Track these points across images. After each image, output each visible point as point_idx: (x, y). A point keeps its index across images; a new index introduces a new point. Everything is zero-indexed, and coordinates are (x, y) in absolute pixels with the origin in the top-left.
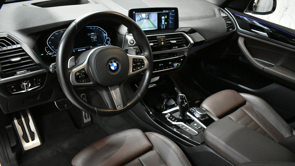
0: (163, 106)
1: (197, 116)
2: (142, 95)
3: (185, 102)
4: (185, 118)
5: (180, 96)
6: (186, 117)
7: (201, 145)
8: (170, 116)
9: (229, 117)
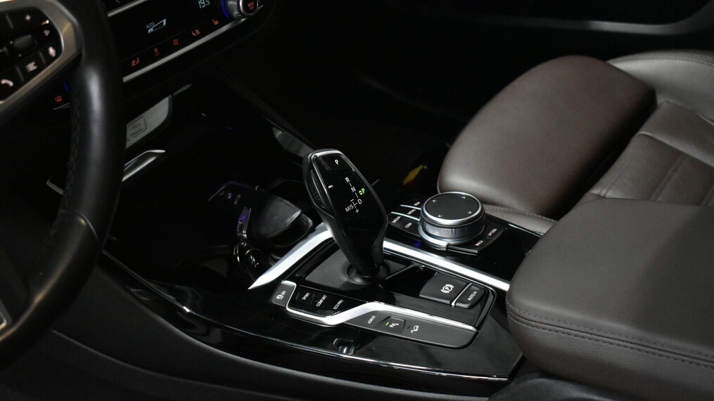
0: (242, 254)
1: (443, 244)
2: (101, 219)
3: (353, 189)
4: (382, 272)
5: (317, 159)
6: (387, 267)
7: (513, 384)
8: (300, 291)
9: (599, 197)
